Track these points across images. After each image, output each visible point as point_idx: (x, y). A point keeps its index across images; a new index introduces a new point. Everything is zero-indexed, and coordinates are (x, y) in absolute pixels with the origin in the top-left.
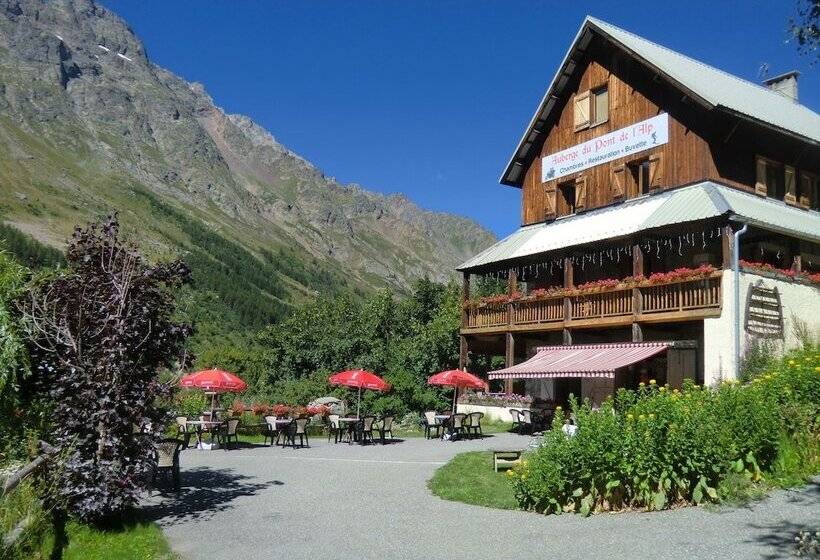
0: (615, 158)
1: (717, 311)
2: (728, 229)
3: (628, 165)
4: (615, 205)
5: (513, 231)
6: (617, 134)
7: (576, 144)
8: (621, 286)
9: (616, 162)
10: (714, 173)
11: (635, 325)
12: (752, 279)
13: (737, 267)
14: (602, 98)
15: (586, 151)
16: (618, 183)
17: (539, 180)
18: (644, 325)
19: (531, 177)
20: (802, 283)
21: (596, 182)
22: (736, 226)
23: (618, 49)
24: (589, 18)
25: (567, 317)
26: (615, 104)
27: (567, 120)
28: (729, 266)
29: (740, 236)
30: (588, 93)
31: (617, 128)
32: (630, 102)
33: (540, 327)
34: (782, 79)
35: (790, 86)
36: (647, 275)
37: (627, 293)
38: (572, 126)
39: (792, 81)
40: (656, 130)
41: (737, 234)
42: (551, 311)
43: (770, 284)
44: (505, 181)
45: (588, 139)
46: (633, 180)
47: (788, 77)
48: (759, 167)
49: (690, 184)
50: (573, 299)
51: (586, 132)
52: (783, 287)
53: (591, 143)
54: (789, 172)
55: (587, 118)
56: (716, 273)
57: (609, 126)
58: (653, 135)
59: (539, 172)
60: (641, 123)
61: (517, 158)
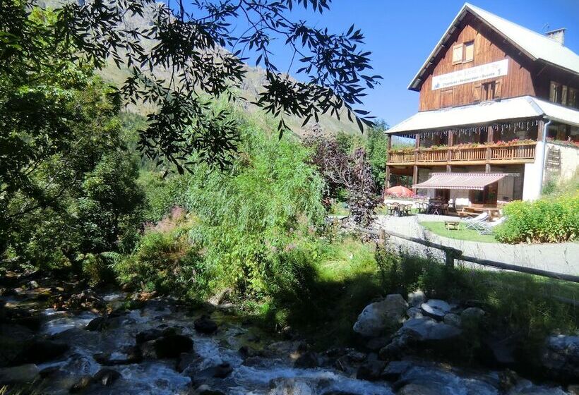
0: (476, 80)
1: (532, 160)
2: (541, 122)
3: (483, 84)
4: (474, 104)
5: (414, 114)
6: (477, 68)
7: (453, 71)
8: (480, 146)
9: (476, 83)
10: (532, 92)
11: (487, 165)
12: (550, 145)
13: (544, 140)
14: (470, 48)
15: (459, 75)
16: (477, 94)
17: (430, 89)
18: (492, 166)
19: (425, 86)
20: (571, 146)
21: (463, 92)
22: (546, 121)
23: (481, 22)
24: (467, 5)
25: (449, 159)
26: (478, 52)
27: (448, 58)
28: (541, 139)
29: (548, 125)
30: (462, 45)
31: (478, 65)
32: (487, 52)
33: (433, 163)
34: (557, 32)
35: (560, 36)
36: (496, 142)
37: (483, 150)
38: (451, 61)
39: (562, 33)
40: (501, 67)
41: (546, 124)
42: (440, 156)
43: (557, 147)
44: (411, 89)
45: (460, 69)
46: (485, 92)
47: (560, 31)
48: (551, 87)
49: (519, 96)
50: (452, 151)
51: (459, 65)
52: (563, 149)
53: (462, 72)
54: (565, 88)
55: (461, 58)
56: (534, 143)
57: (473, 63)
58: (499, 70)
59: (430, 85)
60: (492, 63)
61: (419, 77)
